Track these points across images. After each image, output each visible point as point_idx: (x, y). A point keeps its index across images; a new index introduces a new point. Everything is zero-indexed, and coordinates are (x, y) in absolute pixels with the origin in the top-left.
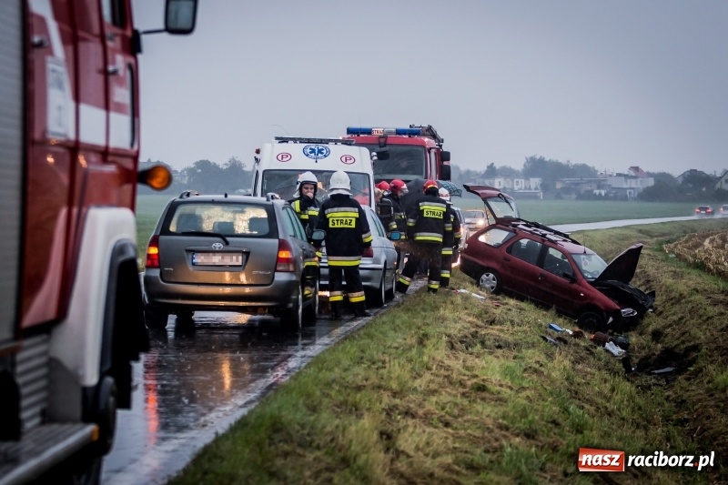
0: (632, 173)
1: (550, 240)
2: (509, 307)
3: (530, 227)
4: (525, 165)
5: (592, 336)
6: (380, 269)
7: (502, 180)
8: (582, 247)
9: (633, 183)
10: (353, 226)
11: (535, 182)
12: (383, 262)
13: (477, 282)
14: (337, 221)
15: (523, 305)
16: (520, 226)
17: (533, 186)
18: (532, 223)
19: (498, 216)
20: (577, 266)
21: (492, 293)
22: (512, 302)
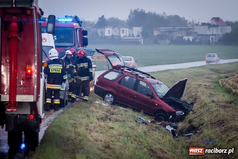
0: (214, 23)
1: (140, 77)
2: (120, 110)
3: (130, 70)
4: (129, 17)
5: (160, 123)
6: (64, 91)
7: (110, 29)
8: (157, 80)
9: (214, 31)
10: (60, 72)
11: (137, 30)
12: (65, 87)
13: (103, 98)
14: (54, 70)
15: (126, 109)
16: (125, 70)
17: (136, 34)
18: (131, 68)
19: (113, 65)
20: (154, 90)
21: (111, 104)
22: (121, 108)
